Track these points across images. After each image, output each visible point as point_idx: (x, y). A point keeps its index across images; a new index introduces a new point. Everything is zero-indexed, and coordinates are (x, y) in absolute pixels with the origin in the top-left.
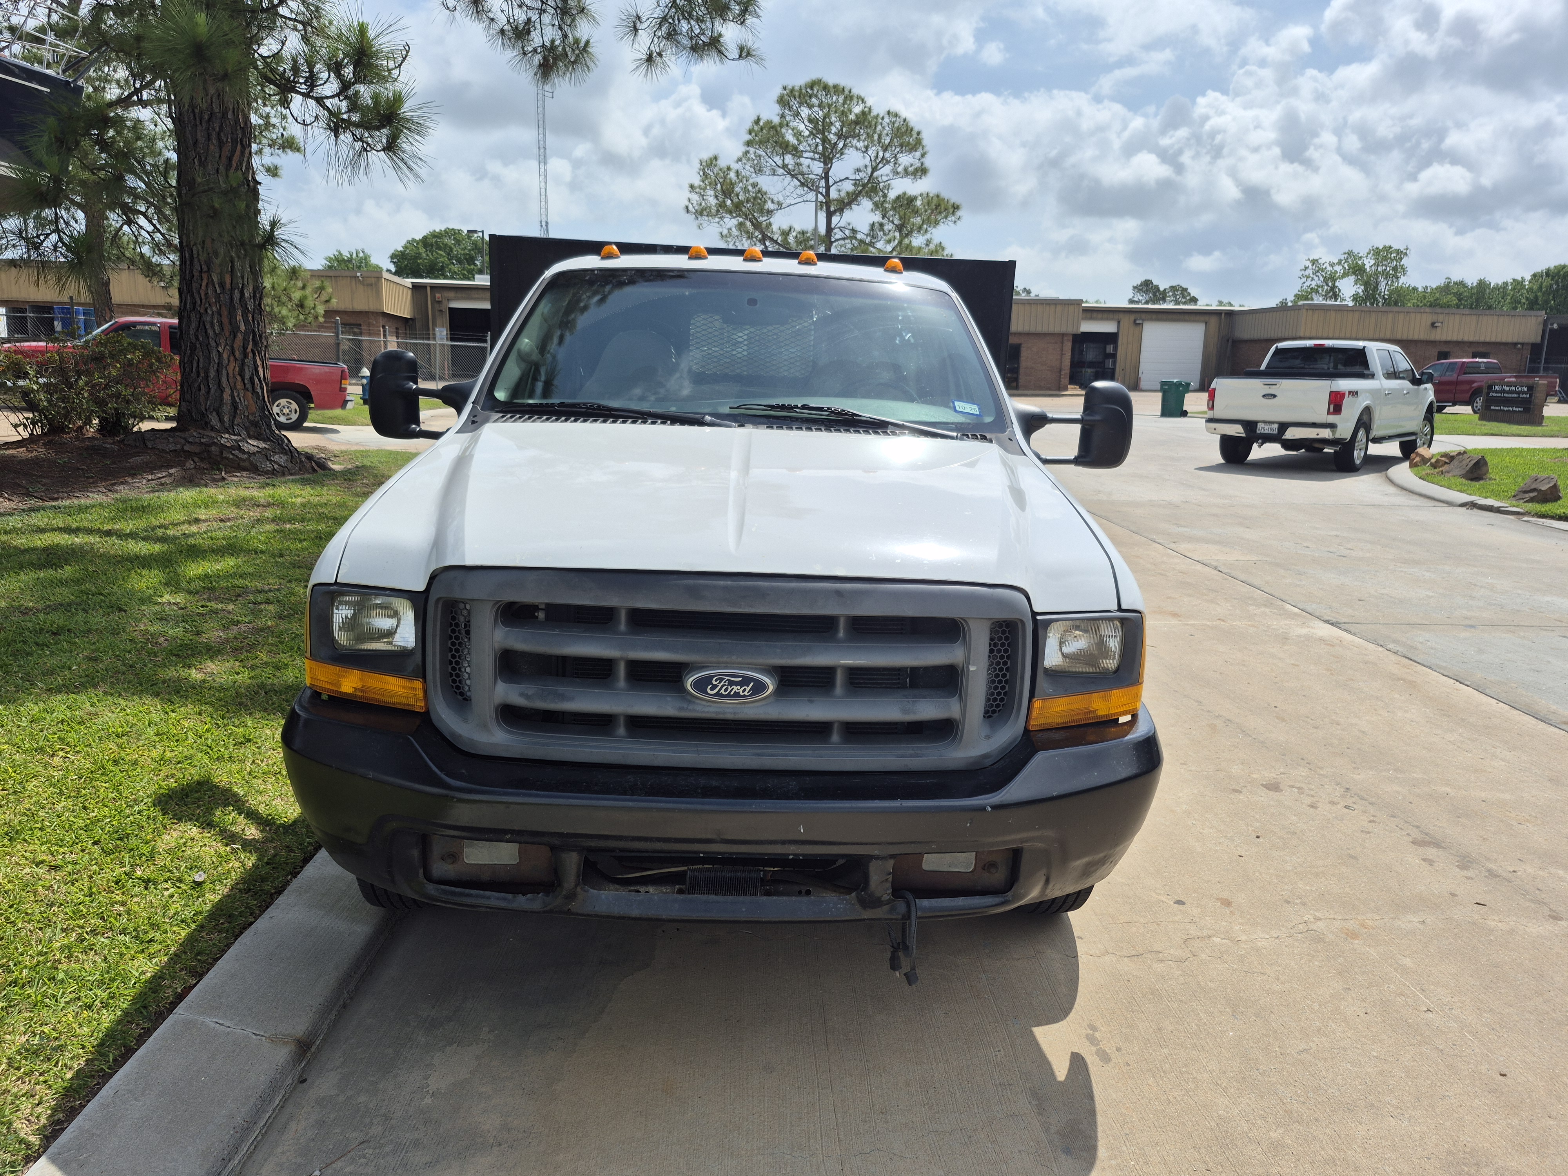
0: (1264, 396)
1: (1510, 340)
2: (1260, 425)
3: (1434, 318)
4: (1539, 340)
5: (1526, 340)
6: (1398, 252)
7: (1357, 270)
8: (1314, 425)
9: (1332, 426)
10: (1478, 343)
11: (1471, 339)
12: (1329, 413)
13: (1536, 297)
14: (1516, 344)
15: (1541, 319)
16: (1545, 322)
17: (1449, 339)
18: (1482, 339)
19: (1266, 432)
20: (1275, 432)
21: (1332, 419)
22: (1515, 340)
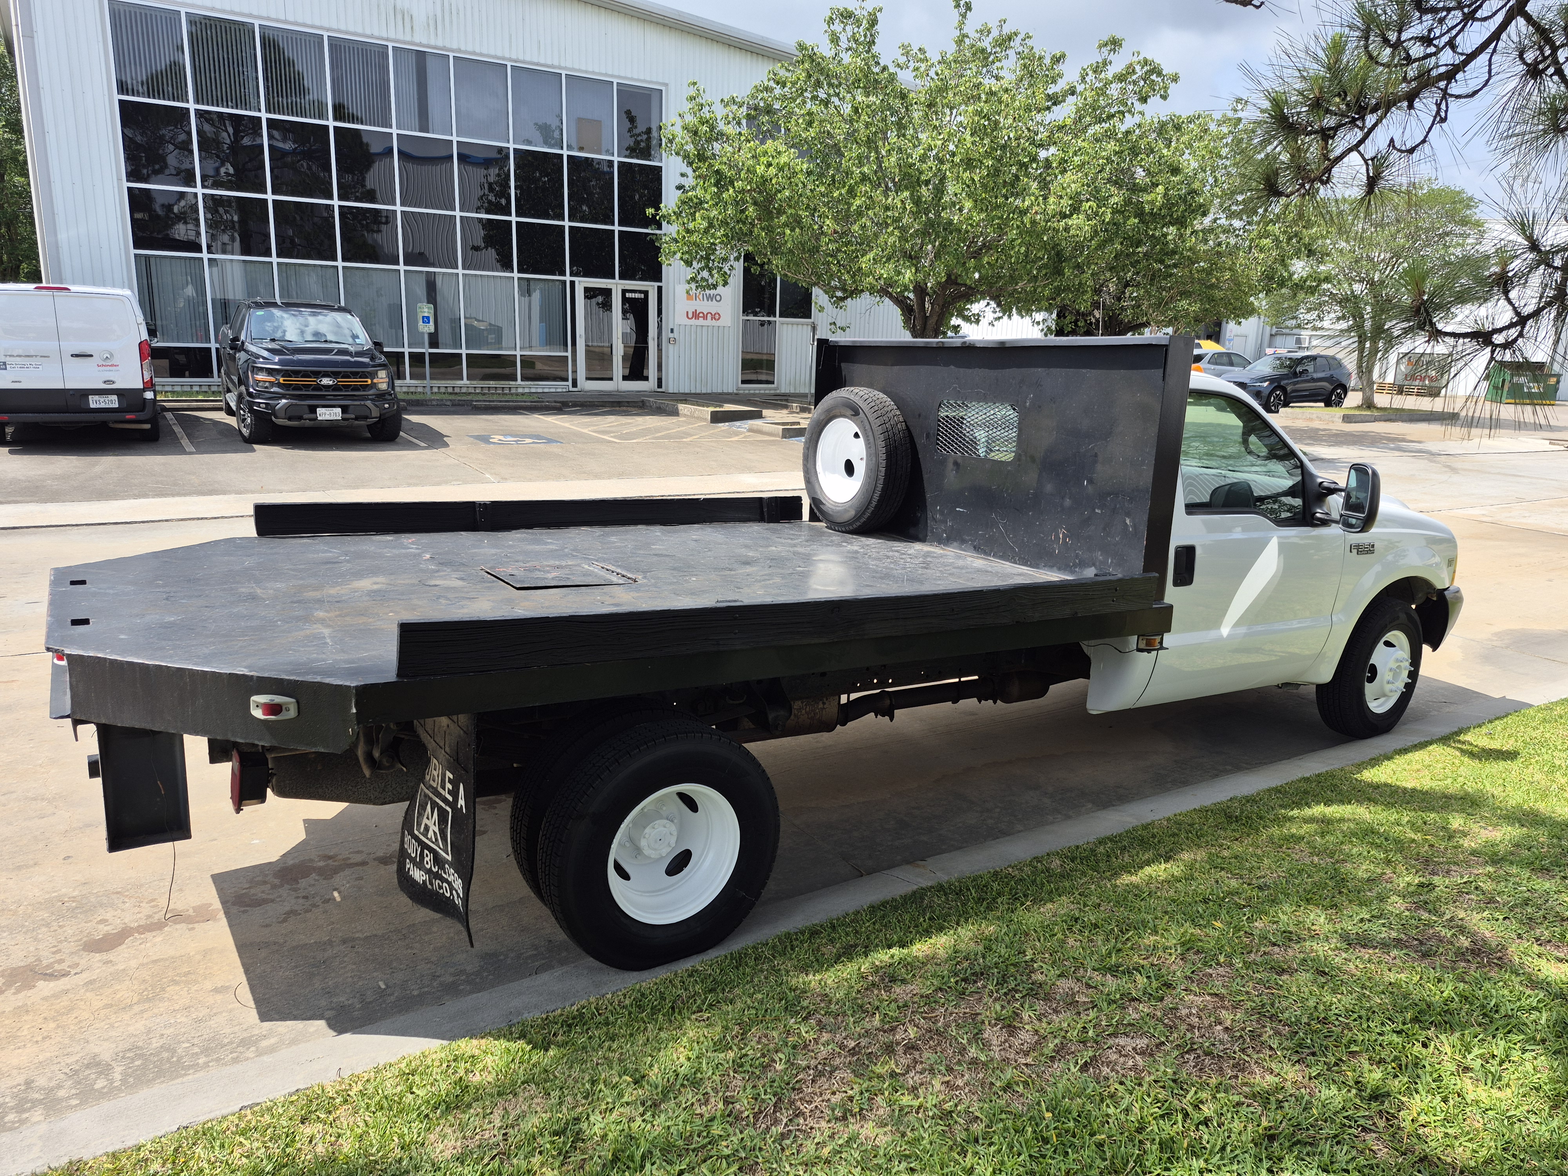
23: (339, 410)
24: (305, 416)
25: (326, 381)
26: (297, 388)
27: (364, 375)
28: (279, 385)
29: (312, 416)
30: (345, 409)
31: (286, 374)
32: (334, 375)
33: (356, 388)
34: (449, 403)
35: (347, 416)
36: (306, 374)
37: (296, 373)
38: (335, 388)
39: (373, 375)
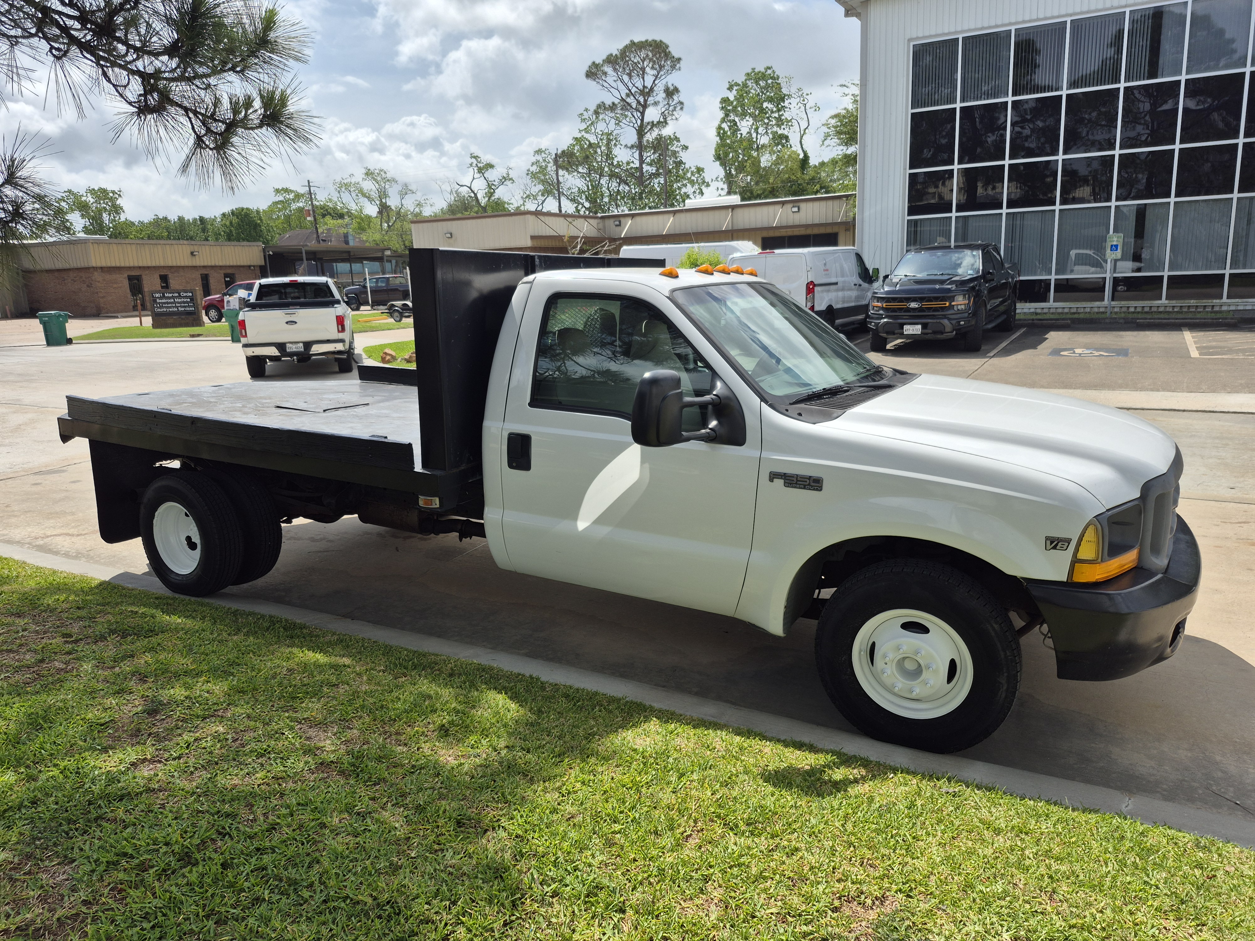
0: (287, 323)
1: (245, 264)
2: (288, 345)
3: (192, 248)
4: (263, 264)
5: (255, 264)
6: (113, 192)
7: (83, 207)
8: (328, 341)
9: (342, 341)
10: (226, 267)
11: (221, 264)
12: (339, 331)
13: (231, 231)
14: (250, 266)
15: (260, 248)
16: (264, 250)
17: (206, 264)
18: (228, 264)
19: (295, 350)
20: (302, 350)
21: (341, 336)
22: (249, 264)
23: (919, 327)
24: (896, 331)
25: (913, 305)
26: (894, 310)
27: (943, 299)
28: (883, 308)
29: (900, 331)
30: (925, 326)
31: (887, 300)
32: (921, 300)
33: (936, 310)
34: (1121, 321)
35: (926, 331)
36: (901, 300)
37: (894, 300)
38: (920, 309)
39: (952, 299)
